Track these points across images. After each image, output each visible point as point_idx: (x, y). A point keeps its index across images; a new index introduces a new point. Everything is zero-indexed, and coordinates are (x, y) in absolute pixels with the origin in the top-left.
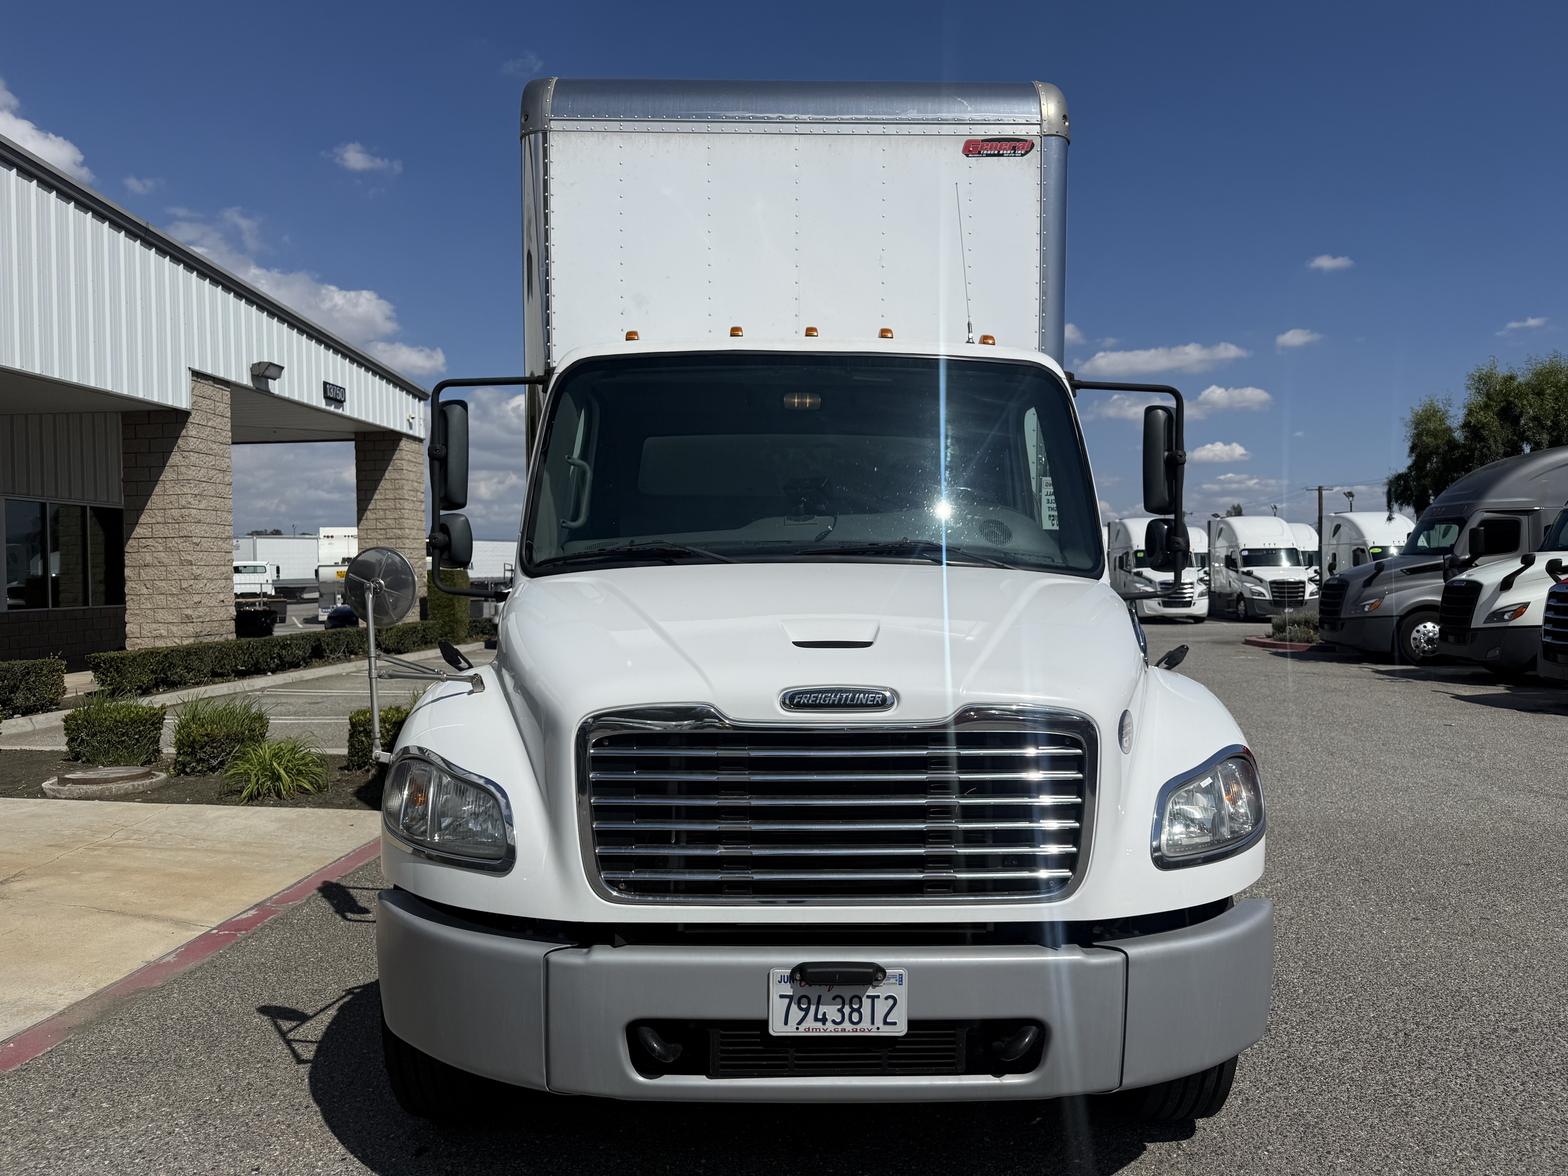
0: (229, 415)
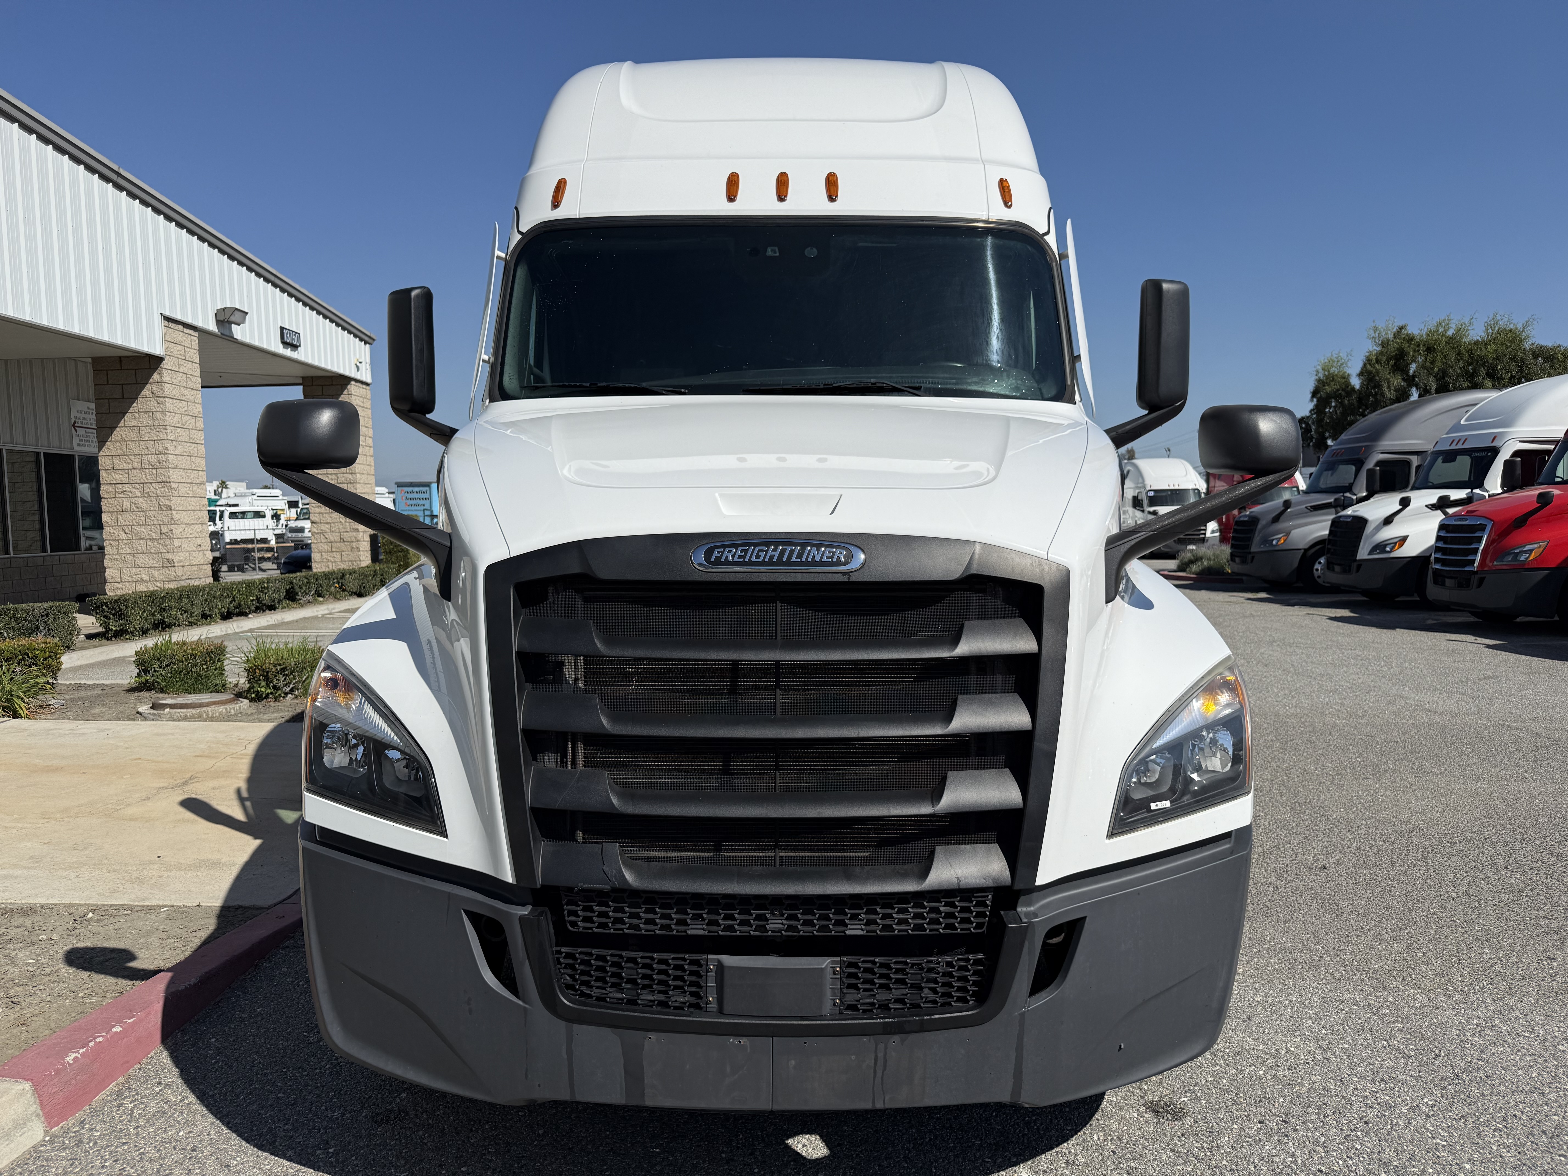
0: (198, 360)
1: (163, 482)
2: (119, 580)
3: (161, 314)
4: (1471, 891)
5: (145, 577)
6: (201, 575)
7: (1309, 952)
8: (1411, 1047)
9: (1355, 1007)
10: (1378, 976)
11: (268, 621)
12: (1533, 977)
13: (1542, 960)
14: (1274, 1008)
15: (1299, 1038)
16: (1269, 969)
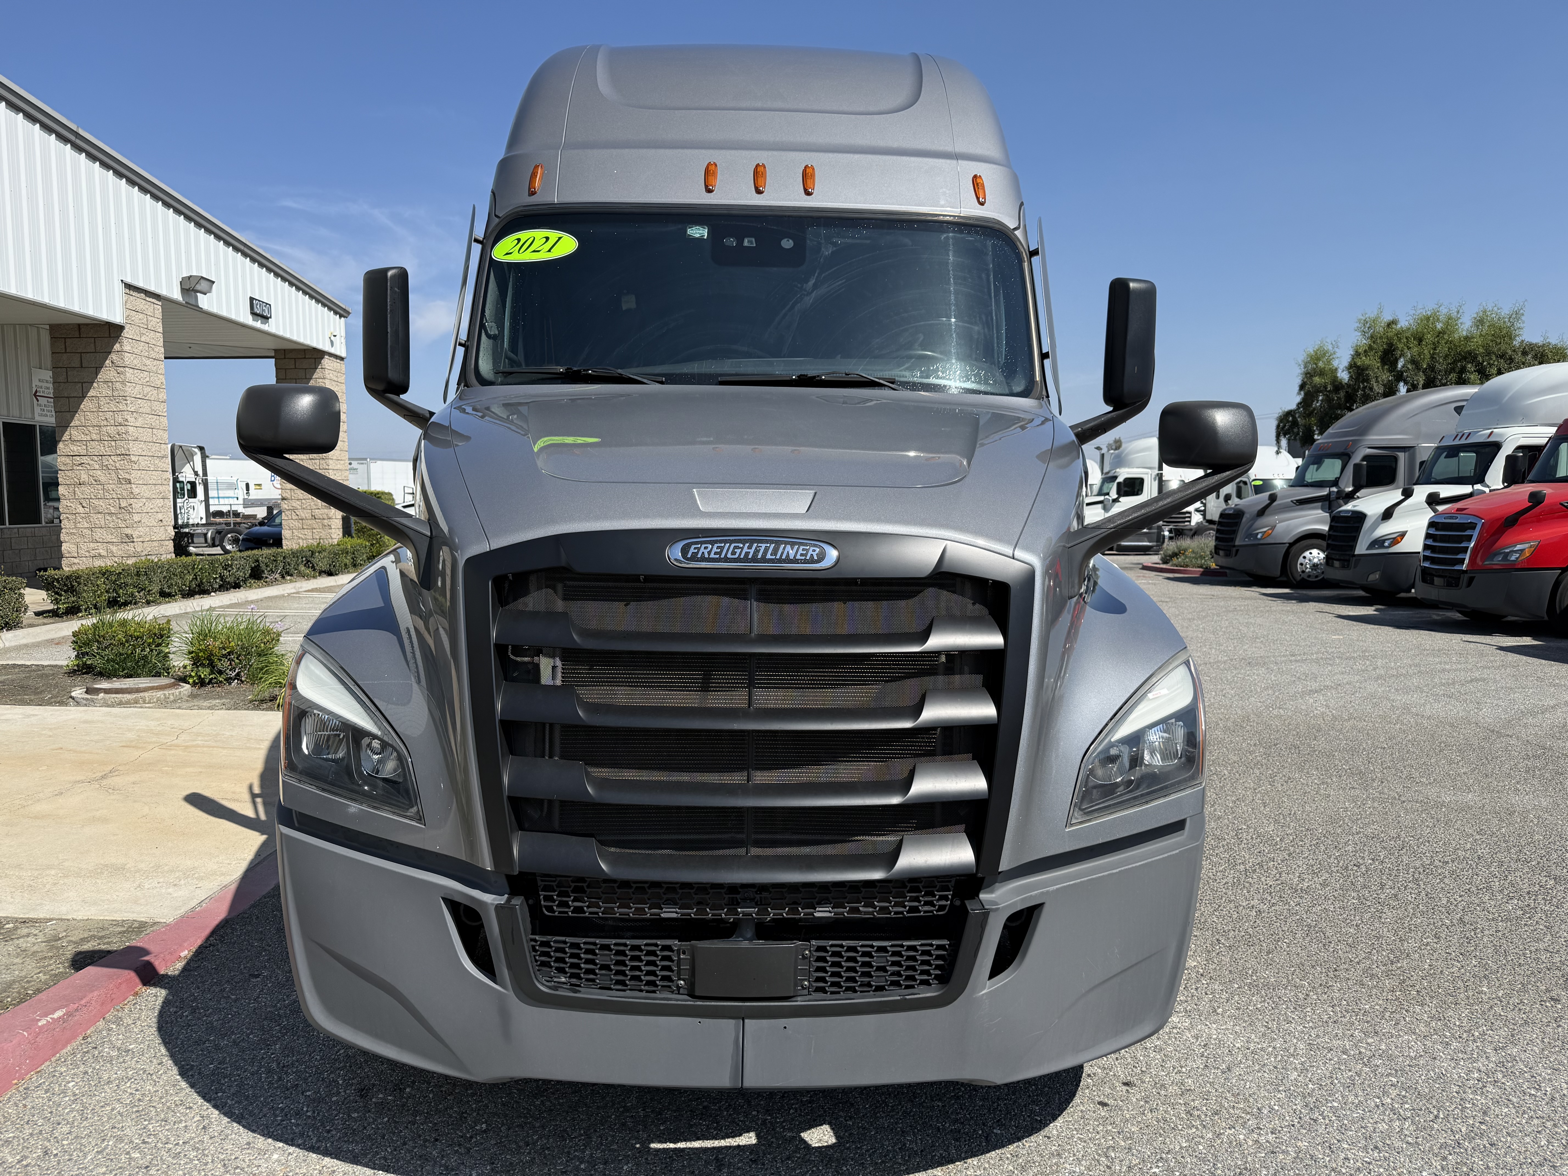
0: (161, 330)
1: (123, 455)
2: (76, 555)
3: (122, 281)
4: (1466, 919)
5: (103, 553)
6: (162, 551)
7: (1294, 988)
8: (1407, 1106)
9: (1345, 1057)
10: (1368, 1019)
11: (230, 600)
12: (1537, 1021)
13: (1544, 1001)
14: (1256, 1057)
15: (1284, 1094)
16: (1251, 1008)
